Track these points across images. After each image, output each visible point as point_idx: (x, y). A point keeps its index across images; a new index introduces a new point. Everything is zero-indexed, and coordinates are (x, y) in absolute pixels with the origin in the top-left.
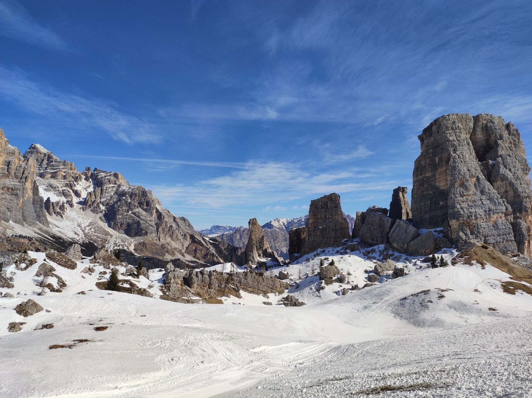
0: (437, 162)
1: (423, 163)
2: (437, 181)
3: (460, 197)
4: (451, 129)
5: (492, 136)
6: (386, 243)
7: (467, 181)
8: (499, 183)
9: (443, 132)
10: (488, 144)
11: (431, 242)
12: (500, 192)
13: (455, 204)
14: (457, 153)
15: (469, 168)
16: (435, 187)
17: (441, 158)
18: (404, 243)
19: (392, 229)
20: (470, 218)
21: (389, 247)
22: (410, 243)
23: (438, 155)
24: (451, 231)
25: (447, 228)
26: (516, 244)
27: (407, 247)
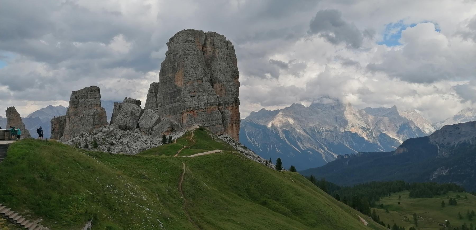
1: (167, 65)
2: (176, 80)
3: (189, 93)
4: (187, 42)
5: (217, 49)
6: (137, 128)
7: (194, 81)
8: (217, 84)
9: (181, 43)
10: (214, 54)
11: (168, 126)
12: (217, 90)
13: (185, 98)
14: (189, 60)
15: (197, 73)
16: (174, 85)
17: (179, 63)
18: (149, 128)
19: (142, 117)
20: (195, 109)
21: (138, 131)
22: (153, 128)
23: (177, 61)
24: (182, 118)
25: (180, 116)
26: (223, 126)
27: (151, 131)
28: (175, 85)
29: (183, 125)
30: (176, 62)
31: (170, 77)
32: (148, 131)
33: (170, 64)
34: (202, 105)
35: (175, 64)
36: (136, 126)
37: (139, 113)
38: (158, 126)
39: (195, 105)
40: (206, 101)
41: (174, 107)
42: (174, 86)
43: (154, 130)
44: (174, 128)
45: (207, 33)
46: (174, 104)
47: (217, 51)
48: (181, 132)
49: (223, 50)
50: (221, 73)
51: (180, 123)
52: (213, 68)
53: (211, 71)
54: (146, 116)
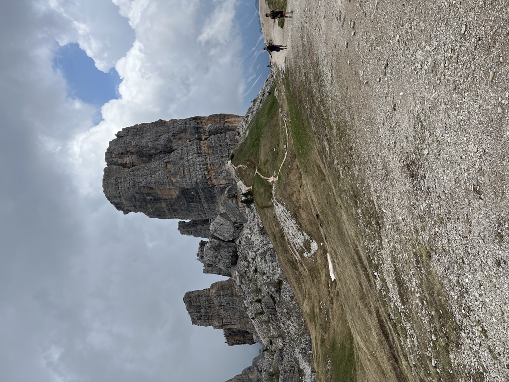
1: (152, 210)
2: (170, 198)
3: (185, 177)
4: (118, 185)
5: (127, 149)
8: (172, 145)
9: (120, 193)
10: (135, 153)
11: (230, 202)
15: (158, 170)
17: (147, 194)
18: (234, 226)
19: (220, 237)
20: (206, 169)
21: (238, 240)
22: (233, 221)
24: (219, 185)
25: (216, 188)
26: (228, 132)
27: (237, 224)
29: (228, 183)
30: (145, 198)
31: (166, 205)
32: (237, 227)
33: (149, 206)
34: (201, 159)
35: (148, 200)
36: (232, 244)
37: (215, 241)
38: (231, 215)
41: (206, 198)
42: (178, 199)
43: (236, 220)
44: (233, 195)
45: (107, 162)
46: (201, 198)
47: (130, 149)
50: (159, 140)
51: (225, 187)
52: (152, 152)
53: (156, 154)
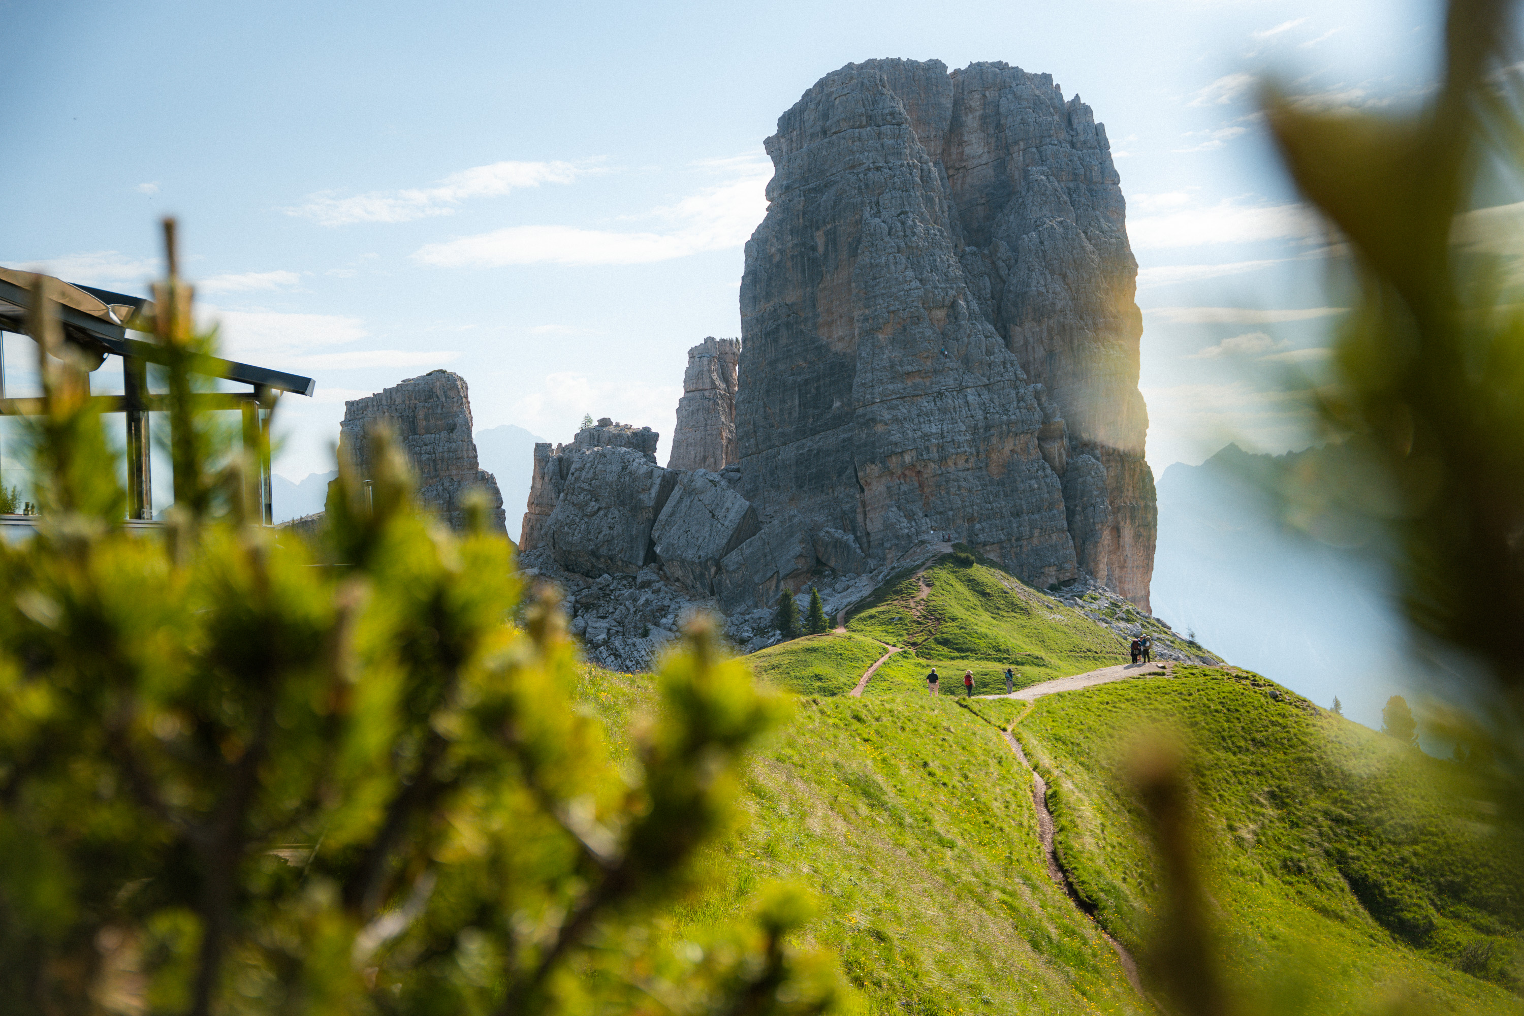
0: (821, 249)
1: (773, 250)
2: (820, 320)
3: (893, 379)
4: (868, 124)
5: (1016, 148)
6: (646, 563)
7: (917, 320)
8: (1027, 325)
9: (839, 132)
10: (1003, 177)
11: (798, 549)
12: (1032, 359)
13: (875, 407)
14: (885, 214)
15: (925, 274)
16: (814, 343)
17: (835, 233)
18: (707, 561)
19: (666, 510)
20: (925, 457)
21: (654, 577)
22: (725, 560)
23: (824, 223)
24: (864, 507)
25: (852, 497)
26: (1071, 542)
27: (716, 573)
28: (819, 348)
29: (869, 542)
30: (818, 229)
31: (793, 304)
32: (702, 575)
33: (789, 241)
34: (962, 438)
35: (812, 238)
36: (642, 554)
37: (654, 492)
38: (747, 552)
39: (926, 437)
40: (980, 415)
41: (818, 453)
42: (816, 348)
43: (731, 568)
44: (823, 560)
45: (966, 71)
46: (818, 437)
47: (1018, 158)
48: (859, 575)
49: (1049, 150)
50: (1047, 272)
51: (854, 531)
52: (1003, 246)
53: (993, 263)
54: (686, 502)
